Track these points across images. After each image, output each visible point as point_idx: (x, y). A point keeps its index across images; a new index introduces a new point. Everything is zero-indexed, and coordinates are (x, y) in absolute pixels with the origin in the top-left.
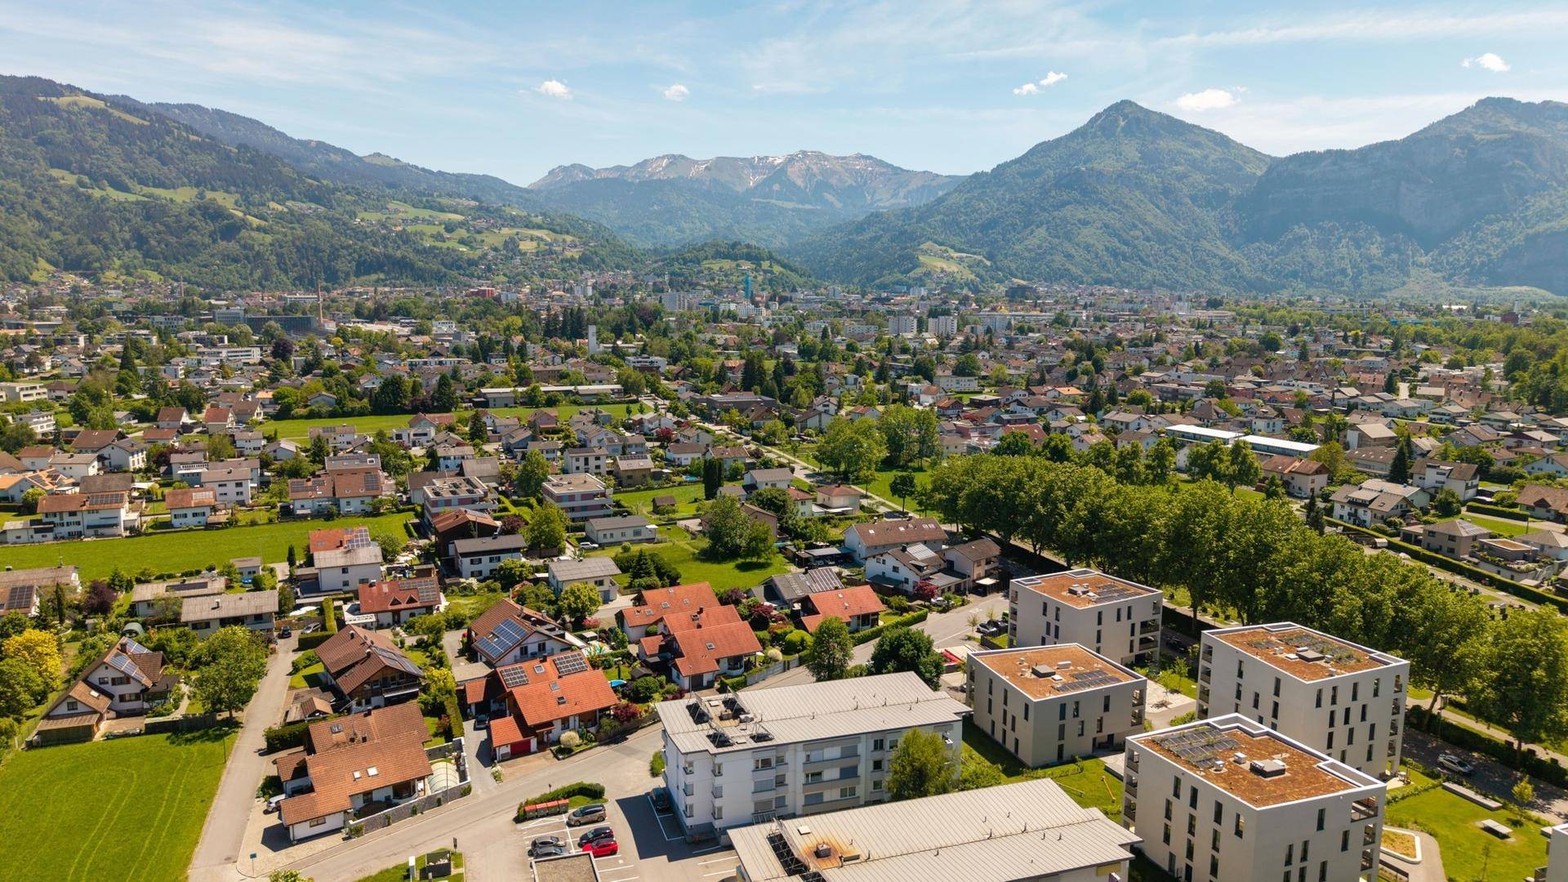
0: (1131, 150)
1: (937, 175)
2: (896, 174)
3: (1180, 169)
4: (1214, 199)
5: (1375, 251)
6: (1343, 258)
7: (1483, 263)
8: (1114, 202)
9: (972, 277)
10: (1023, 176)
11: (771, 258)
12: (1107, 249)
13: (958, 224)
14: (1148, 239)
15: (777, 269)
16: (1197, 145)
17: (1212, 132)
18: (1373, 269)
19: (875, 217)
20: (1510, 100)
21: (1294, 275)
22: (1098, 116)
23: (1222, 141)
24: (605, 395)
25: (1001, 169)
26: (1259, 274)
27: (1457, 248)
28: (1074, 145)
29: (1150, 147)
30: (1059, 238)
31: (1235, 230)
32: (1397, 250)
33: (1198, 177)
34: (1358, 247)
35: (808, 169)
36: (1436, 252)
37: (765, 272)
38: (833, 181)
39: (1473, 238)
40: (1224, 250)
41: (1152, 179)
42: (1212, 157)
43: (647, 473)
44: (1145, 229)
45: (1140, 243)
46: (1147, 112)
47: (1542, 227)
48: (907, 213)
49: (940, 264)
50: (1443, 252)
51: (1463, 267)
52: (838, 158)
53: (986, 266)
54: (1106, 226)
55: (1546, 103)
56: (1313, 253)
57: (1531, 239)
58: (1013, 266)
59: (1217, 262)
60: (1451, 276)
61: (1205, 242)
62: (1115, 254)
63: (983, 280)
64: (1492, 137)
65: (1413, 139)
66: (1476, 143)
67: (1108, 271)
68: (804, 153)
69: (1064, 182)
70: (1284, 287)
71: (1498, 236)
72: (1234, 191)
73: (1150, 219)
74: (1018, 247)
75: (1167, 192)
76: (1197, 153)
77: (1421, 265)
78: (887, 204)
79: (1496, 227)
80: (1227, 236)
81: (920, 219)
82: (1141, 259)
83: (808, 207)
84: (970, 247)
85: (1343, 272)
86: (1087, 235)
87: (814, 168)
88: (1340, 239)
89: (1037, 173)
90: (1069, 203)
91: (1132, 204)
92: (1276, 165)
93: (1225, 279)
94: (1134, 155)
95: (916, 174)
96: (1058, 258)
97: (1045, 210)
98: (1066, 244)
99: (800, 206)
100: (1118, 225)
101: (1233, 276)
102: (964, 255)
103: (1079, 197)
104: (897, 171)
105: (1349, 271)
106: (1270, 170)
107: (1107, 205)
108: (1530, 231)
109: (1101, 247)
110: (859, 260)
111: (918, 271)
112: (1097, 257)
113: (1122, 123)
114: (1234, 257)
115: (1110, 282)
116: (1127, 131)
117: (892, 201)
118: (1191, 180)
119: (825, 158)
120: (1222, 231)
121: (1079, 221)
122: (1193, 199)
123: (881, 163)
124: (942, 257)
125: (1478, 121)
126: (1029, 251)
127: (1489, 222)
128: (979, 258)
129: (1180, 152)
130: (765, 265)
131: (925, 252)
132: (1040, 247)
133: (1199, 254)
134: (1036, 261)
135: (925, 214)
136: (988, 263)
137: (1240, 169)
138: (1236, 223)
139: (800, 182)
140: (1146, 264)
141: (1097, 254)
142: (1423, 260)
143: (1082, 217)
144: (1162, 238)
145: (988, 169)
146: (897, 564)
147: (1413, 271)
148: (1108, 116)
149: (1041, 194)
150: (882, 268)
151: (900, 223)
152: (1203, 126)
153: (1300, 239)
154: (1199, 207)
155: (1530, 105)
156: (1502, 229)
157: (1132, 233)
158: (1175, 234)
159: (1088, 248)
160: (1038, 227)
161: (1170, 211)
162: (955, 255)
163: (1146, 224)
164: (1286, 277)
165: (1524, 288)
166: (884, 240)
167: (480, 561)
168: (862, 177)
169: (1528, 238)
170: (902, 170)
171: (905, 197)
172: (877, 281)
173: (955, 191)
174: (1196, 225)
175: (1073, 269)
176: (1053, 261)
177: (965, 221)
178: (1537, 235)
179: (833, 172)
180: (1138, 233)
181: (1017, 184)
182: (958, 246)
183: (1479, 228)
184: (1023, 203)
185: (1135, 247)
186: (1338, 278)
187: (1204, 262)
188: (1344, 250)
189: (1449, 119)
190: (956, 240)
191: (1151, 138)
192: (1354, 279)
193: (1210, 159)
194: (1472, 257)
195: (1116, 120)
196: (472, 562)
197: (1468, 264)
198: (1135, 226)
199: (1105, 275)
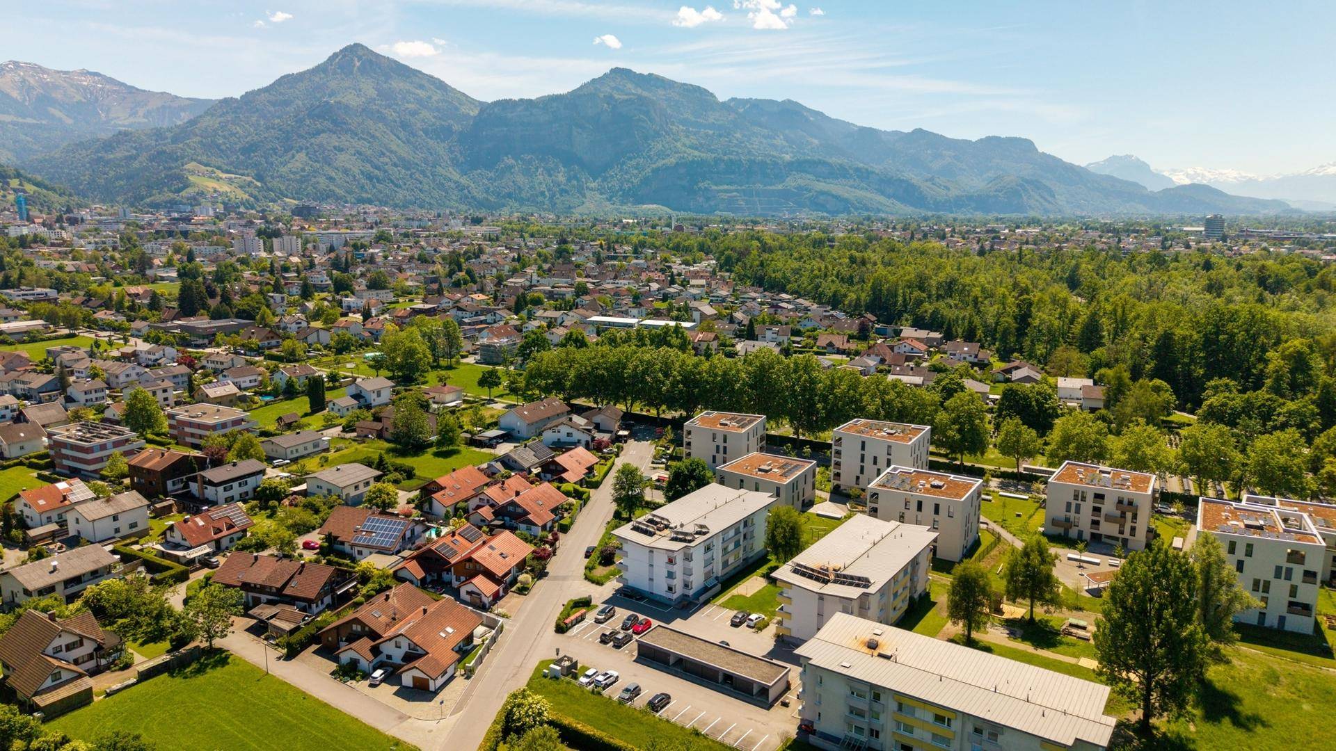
0: (368, 87)
1: (177, 97)
2: (127, 93)
3: (411, 106)
4: (442, 133)
5: (561, 178)
6: (541, 183)
7: (630, 189)
8: (362, 132)
9: (246, 196)
10: (273, 104)
11: (18, 175)
12: (362, 173)
13: (218, 146)
14: (395, 165)
15: (30, 188)
16: (421, 87)
17: (432, 77)
18: (564, 192)
19: (122, 137)
20: (629, 71)
21: (509, 195)
22: (335, 55)
23: (441, 86)
24: (38, 331)
25: (249, 97)
26: (485, 195)
27: (612, 177)
28: (317, 79)
29: (384, 86)
30: (318, 162)
31: (461, 159)
32: (575, 177)
33: (425, 114)
34: (550, 175)
35: (24, 81)
36: (600, 180)
37: (15, 190)
38: (58, 95)
39: (621, 170)
40: (456, 176)
41: (391, 114)
42: (435, 98)
43: (234, 398)
44: (392, 156)
45: (389, 167)
46: (377, 55)
47: (660, 163)
48: (158, 134)
49: (211, 184)
50: (605, 179)
51: (618, 191)
52: (58, 72)
53: (257, 187)
54: (359, 153)
55: (650, 75)
56: (521, 179)
57: (656, 171)
58: (283, 188)
59: (452, 185)
60: (611, 197)
61: (440, 169)
62: (370, 177)
63: (256, 198)
64: (626, 97)
65: (574, 94)
66: (616, 101)
67: (366, 192)
68: (16, 64)
69: (316, 112)
70: (504, 205)
71: (637, 169)
72: (456, 128)
73: (394, 148)
74: (283, 170)
75: (404, 125)
76: (422, 93)
77: (592, 189)
78: (126, 122)
79: (633, 163)
80: (455, 163)
81: (175, 140)
82: (392, 182)
83: (29, 120)
84: (233, 168)
85: (542, 194)
86: (342, 159)
87: (31, 80)
88: (537, 169)
89: (287, 103)
90: (323, 131)
91: (378, 134)
92: (484, 107)
93: (461, 199)
94: (372, 93)
95: (153, 94)
96: (322, 180)
97: (303, 137)
98: (326, 168)
99: (20, 120)
100: (369, 152)
101: (467, 197)
102: (233, 176)
103: (331, 126)
104: (132, 90)
105: (546, 193)
106: (482, 111)
107: (356, 135)
108: (654, 166)
109: (357, 171)
110: (118, 178)
111: (190, 191)
112: (355, 180)
113: (358, 64)
114: (464, 181)
115: (370, 202)
116: (363, 70)
117: (132, 120)
118: (421, 116)
119: (44, 71)
120: (452, 160)
121: (335, 147)
122: (426, 132)
123: (111, 81)
124: (210, 177)
125: (613, 84)
126: (294, 173)
127: (630, 159)
128: (249, 179)
129: (409, 92)
130: (14, 183)
131: (192, 172)
132: (303, 170)
133: (437, 178)
134: (303, 182)
135: (181, 134)
136: (259, 184)
137: (457, 109)
138: (461, 153)
139: (15, 94)
140: (396, 186)
141: (354, 177)
142: (593, 185)
143: (337, 144)
144: (407, 165)
145: (237, 96)
146: (571, 430)
147: (588, 193)
148: (344, 56)
149: (296, 122)
150: (149, 187)
151: (153, 143)
152: (424, 71)
153: (510, 167)
154: (431, 138)
155: (641, 75)
156: (638, 164)
157: (381, 159)
158: (416, 161)
159: (346, 171)
160: (297, 152)
161: (408, 141)
162: (224, 176)
163: (391, 152)
164: (504, 197)
165: (655, 206)
166: (140, 159)
167: (231, 487)
168: (91, 93)
169: (653, 171)
170: (137, 89)
171: (145, 116)
172: (148, 200)
173: (206, 113)
174: (431, 154)
175: (337, 191)
176: (318, 183)
177: (225, 144)
178: (658, 169)
179: (56, 87)
180: (387, 160)
181: (270, 112)
182: (225, 167)
183: (624, 163)
184: (280, 130)
185: (386, 171)
186: (540, 199)
187: (443, 184)
188: (541, 177)
189: (594, 80)
190: (219, 162)
191: (383, 78)
192: (551, 198)
193: (433, 100)
194: (622, 184)
195: (352, 60)
196: (225, 490)
197: (621, 189)
198: (383, 154)
199: (364, 195)
